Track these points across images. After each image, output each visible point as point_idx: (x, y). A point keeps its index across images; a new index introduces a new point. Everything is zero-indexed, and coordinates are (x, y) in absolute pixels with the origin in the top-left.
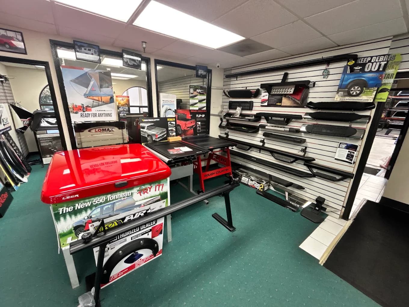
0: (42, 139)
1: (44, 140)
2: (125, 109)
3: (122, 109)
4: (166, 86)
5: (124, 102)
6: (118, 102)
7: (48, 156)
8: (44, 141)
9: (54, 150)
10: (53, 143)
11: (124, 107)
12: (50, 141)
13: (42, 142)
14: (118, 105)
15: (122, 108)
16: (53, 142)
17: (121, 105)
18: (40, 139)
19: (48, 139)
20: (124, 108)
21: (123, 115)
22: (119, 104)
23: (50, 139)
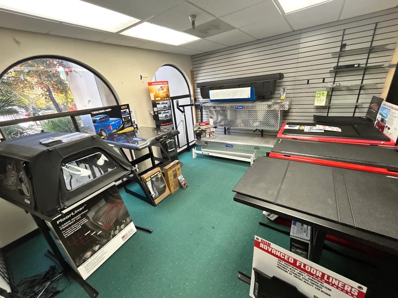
0: (61, 220)
1: (66, 220)
2: (167, 105)
3: (163, 106)
4: (208, 64)
5: (164, 93)
6: (154, 94)
7: (89, 254)
8: (69, 223)
9: (96, 234)
10: (91, 218)
11: (165, 102)
12: (82, 217)
13: (63, 230)
14: (153, 99)
15: (163, 104)
16: (88, 215)
17: (159, 99)
18: (58, 222)
19: (76, 212)
20: (165, 104)
21: (164, 115)
22: (155, 97)
23: (81, 209)
